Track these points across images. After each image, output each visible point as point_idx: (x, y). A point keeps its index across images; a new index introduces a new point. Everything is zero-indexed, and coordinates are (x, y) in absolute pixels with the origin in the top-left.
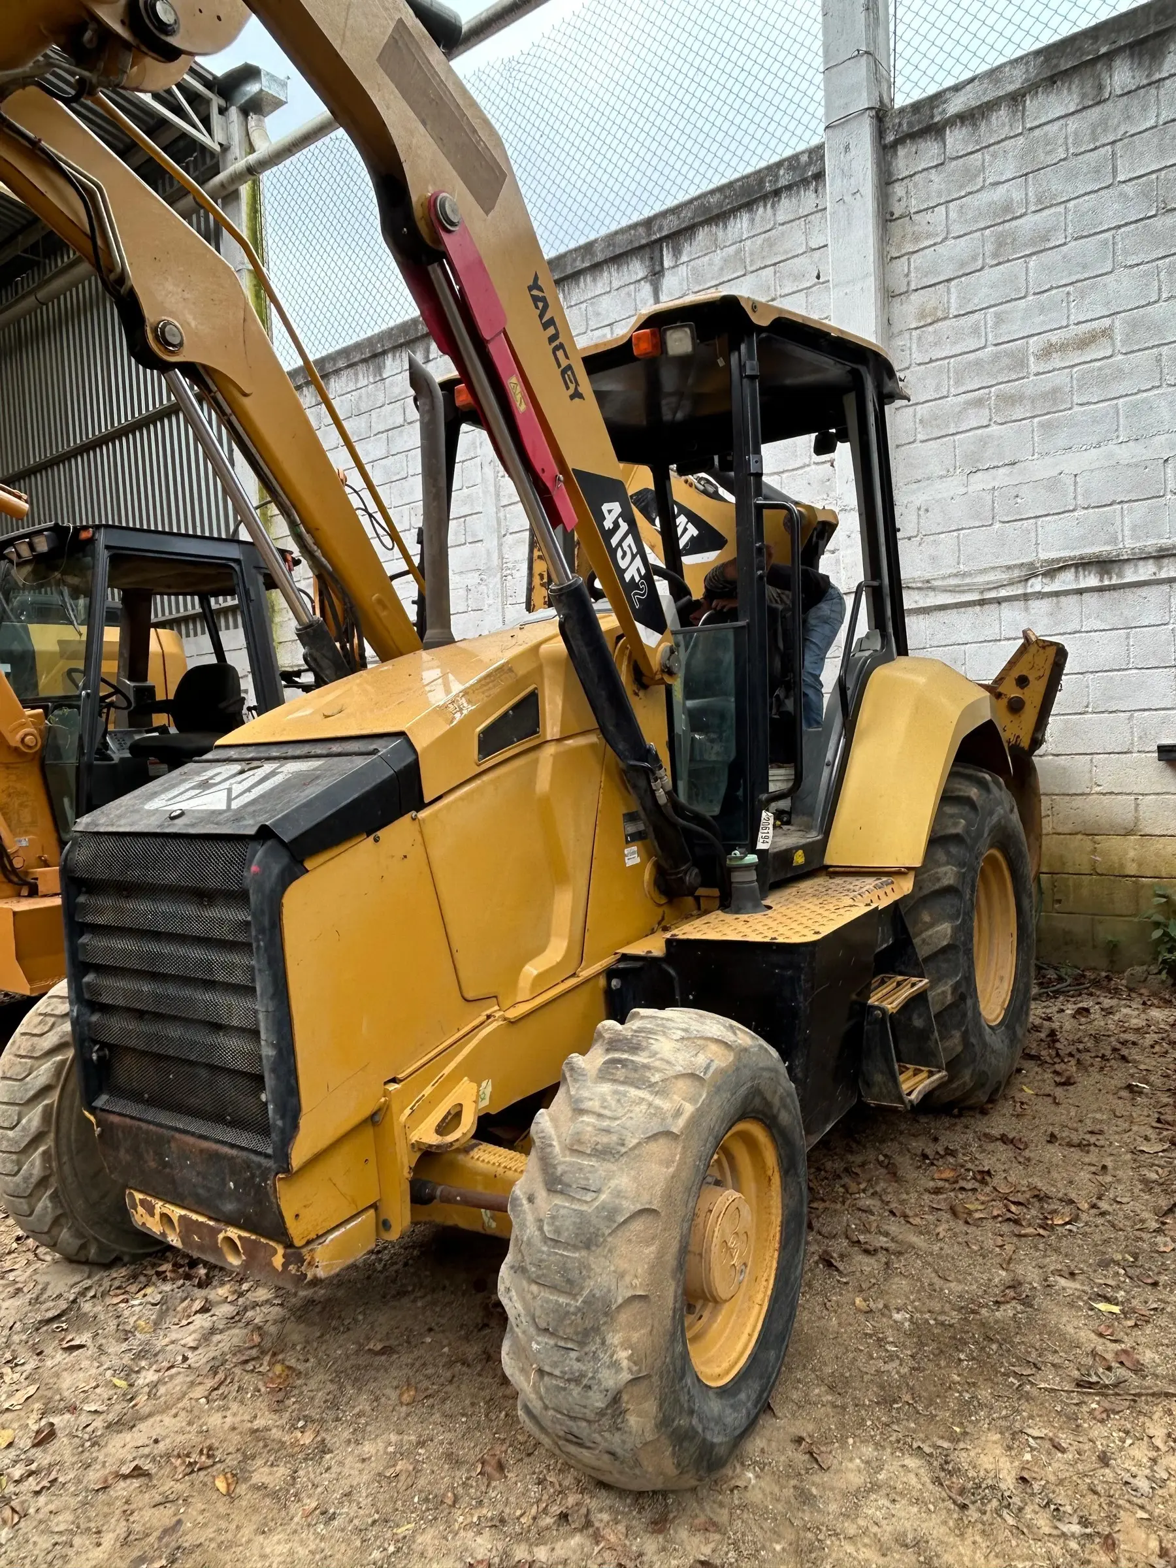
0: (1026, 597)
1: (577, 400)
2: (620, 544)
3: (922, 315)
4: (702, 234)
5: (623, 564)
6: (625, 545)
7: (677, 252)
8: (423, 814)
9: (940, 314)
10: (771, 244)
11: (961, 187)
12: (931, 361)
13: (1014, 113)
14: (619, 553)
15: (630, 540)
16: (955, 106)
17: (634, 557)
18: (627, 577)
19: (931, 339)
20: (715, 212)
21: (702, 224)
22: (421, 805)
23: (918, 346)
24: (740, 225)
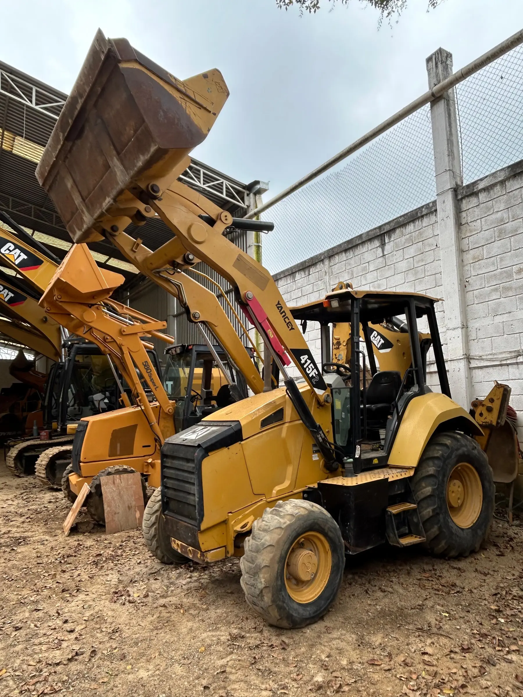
0: (517, 363)
1: (292, 330)
2: (307, 366)
3: (474, 258)
4: (398, 231)
5: (308, 372)
6: (309, 367)
7: (390, 237)
8: (242, 442)
9: (480, 258)
10: (421, 234)
11: (486, 213)
12: (478, 275)
13: (502, 187)
14: (307, 369)
15: (312, 365)
16: (481, 186)
17: (313, 370)
18: (310, 375)
19: (477, 267)
20: (402, 223)
21: (398, 227)
22: (242, 440)
23: (473, 269)
24: (411, 228)
